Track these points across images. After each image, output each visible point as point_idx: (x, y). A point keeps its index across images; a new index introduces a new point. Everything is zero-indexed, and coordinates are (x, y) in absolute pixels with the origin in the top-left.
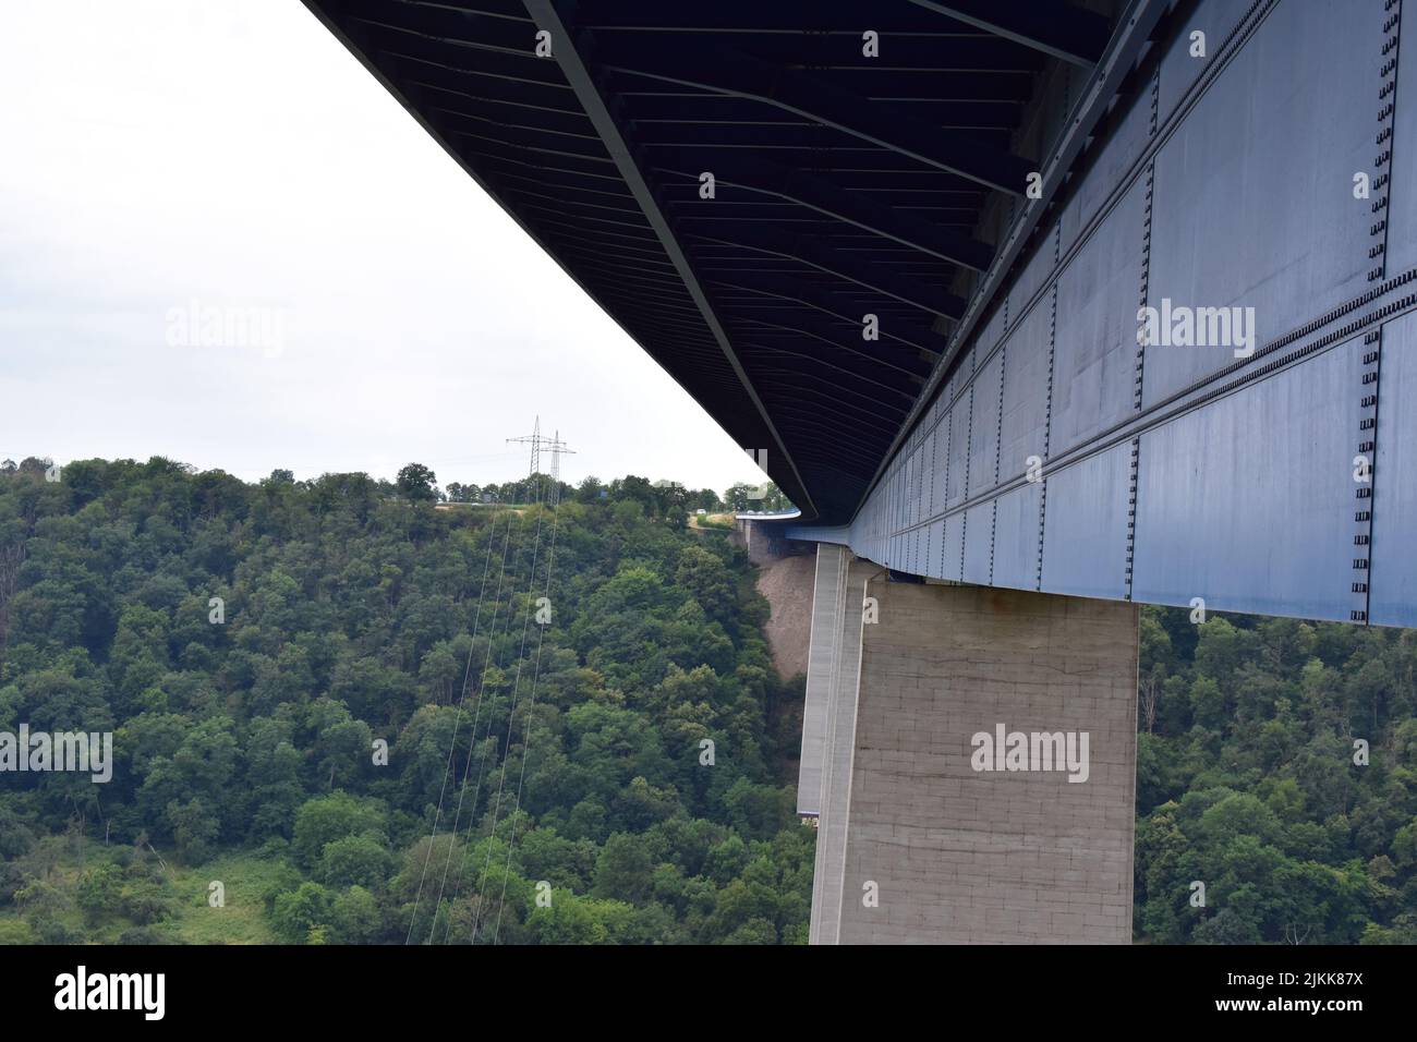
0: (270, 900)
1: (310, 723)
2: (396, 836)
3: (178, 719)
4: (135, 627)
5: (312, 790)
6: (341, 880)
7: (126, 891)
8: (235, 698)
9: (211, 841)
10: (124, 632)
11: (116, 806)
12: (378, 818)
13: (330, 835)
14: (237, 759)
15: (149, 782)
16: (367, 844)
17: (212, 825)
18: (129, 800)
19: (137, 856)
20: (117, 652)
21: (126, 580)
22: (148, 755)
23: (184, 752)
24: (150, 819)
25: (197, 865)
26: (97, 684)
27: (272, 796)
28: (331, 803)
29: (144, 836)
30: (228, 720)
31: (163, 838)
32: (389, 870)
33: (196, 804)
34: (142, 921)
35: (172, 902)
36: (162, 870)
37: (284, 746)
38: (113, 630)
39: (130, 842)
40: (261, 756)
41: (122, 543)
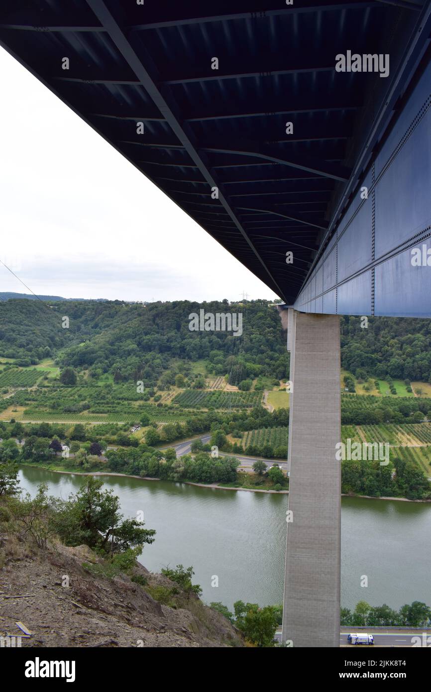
0: (206, 367)
1: (211, 340)
2: (225, 356)
3: (191, 340)
4: (184, 326)
5: (212, 350)
6: (217, 363)
7: (185, 366)
8: (200, 336)
9: (197, 358)
10: (182, 327)
11: (183, 353)
12: (222, 354)
13: (215, 356)
14: (200, 346)
15: (187, 349)
16: (221, 358)
17: (197, 356)
18: (184, 352)
19: (186, 361)
20: (181, 330)
21: (182, 319)
22: (187, 345)
23: (192, 345)
24: (188, 355)
25: (195, 362)
26: (179, 335)
27: (206, 351)
28: (215, 352)
29: (187, 358)
30: (199, 340)
31: (190, 358)
32: (224, 362)
33: (194, 353)
34: (187, 371)
35: (192, 368)
36: (190, 363)
37: (207, 343)
38: (181, 327)
39: (185, 359)
40: (203, 345)
41: (181, 313)
